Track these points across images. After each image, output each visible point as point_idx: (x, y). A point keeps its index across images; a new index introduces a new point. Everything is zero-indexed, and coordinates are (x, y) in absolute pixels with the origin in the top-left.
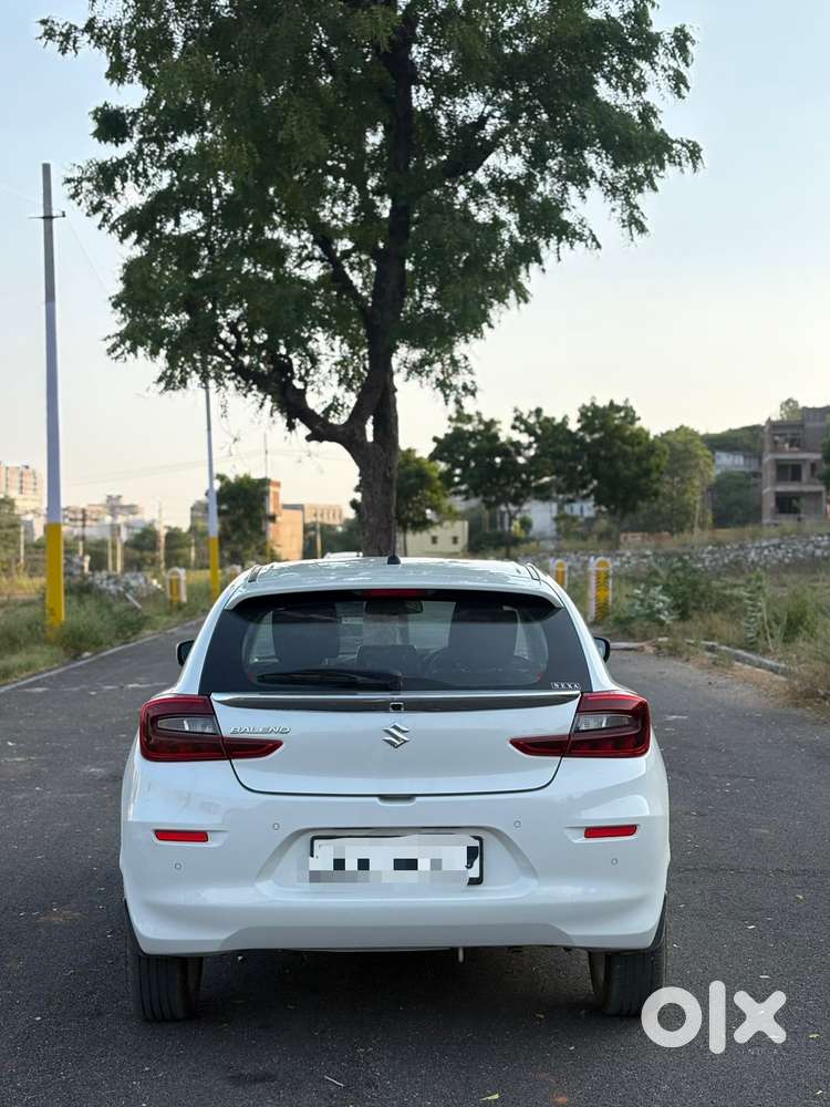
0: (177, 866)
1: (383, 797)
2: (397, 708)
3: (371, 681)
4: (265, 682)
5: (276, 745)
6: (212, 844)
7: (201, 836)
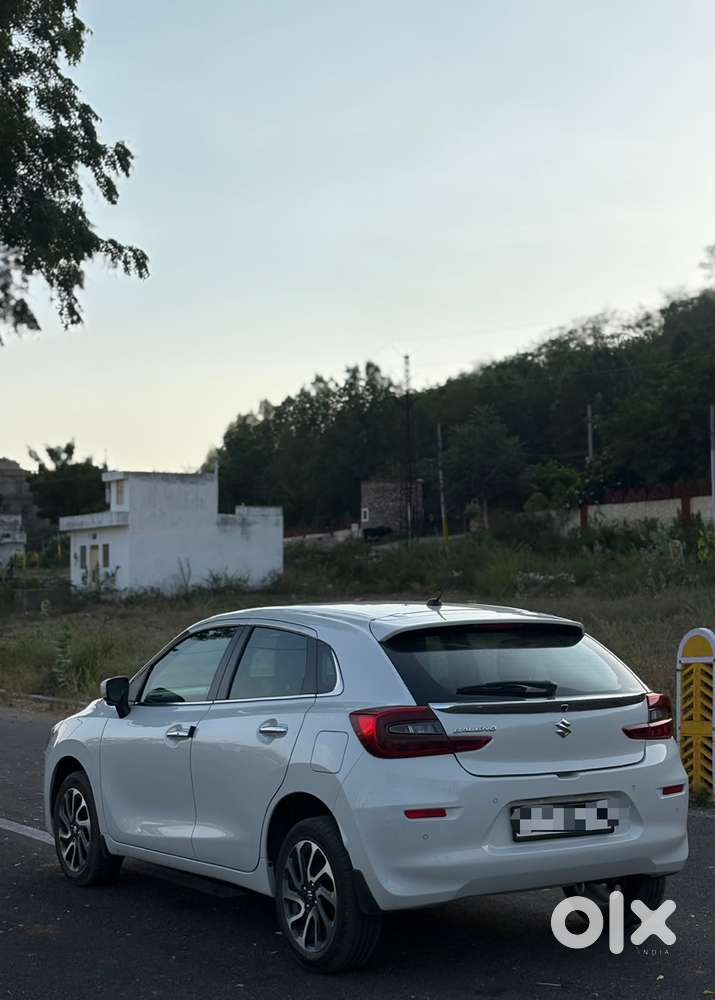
0: (425, 837)
1: (560, 774)
2: (563, 709)
3: (536, 690)
4: (462, 693)
5: (487, 740)
6: (450, 817)
7: (440, 812)
